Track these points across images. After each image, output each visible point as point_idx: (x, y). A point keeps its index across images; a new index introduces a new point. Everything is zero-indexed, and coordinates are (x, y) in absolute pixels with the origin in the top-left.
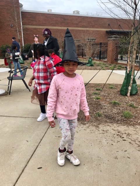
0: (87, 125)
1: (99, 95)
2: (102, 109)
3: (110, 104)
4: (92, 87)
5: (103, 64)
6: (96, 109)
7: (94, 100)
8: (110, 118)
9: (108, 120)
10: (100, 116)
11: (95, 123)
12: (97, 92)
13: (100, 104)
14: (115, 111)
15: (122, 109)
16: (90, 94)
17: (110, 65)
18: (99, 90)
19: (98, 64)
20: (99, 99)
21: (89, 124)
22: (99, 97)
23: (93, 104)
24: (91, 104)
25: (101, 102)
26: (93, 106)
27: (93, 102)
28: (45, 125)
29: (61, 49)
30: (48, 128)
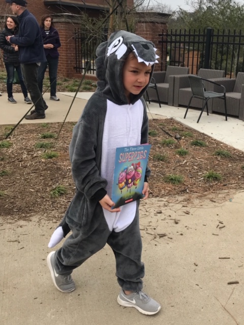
1: (53, 149)
2: (64, 178)
4: (31, 131)
6: (52, 180)
7: (43, 160)
10: (62, 194)
11: (53, 212)
12: (46, 141)
13: (59, 169)
16: (28, 148)
17: (66, 80)
18: (51, 137)
20: (54, 156)
21: (39, 216)
22: (53, 153)
23: (42, 171)
24: (37, 170)
25: (59, 163)
26: (41, 176)
27: (40, 166)
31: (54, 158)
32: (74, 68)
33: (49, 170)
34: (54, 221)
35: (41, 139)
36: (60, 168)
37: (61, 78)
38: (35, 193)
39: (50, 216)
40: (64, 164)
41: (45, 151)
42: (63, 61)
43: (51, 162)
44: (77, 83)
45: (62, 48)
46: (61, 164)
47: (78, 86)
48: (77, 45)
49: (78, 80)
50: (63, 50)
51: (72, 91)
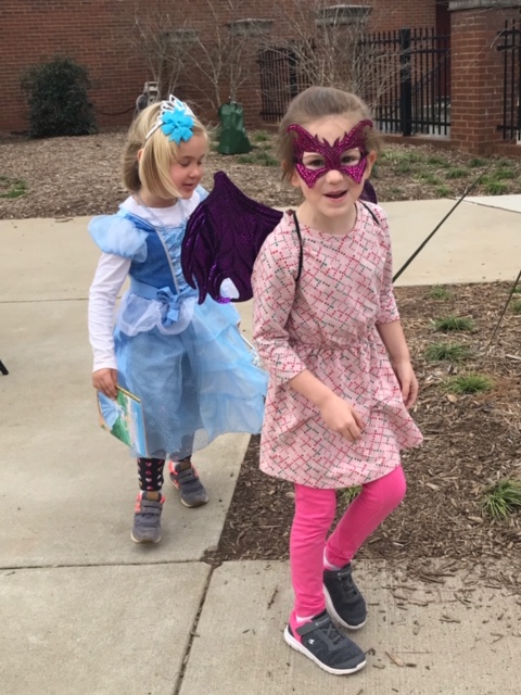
0: (454, 582)
1: (471, 365)
5: (433, 162)
6: (481, 459)
7: (452, 398)
12: (449, 341)
13: (497, 427)
17: (476, 164)
18: (461, 327)
19: (402, 162)
20: (478, 387)
21: (462, 573)
22: (472, 377)
23: (453, 430)
24: (438, 426)
25: (496, 411)
26: (452, 444)
27: (446, 416)
28: (166, 617)
29: (154, 85)
30: (192, 636)
31: (479, 393)
32: (499, 128)
33: (472, 428)
35: (437, 334)
36: (499, 425)
37: (465, 159)
38: (441, 496)
39: (492, 574)
40: (510, 412)
41: (452, 369)
42: (471, 111)
43: (475, 407)
44: (507, 170)
45: (470, 77)
46: (503, 412)
47: (511, 176)
48: (509, 65)
49: (509, 161)
50: (471, 84)
51: (495, 191)
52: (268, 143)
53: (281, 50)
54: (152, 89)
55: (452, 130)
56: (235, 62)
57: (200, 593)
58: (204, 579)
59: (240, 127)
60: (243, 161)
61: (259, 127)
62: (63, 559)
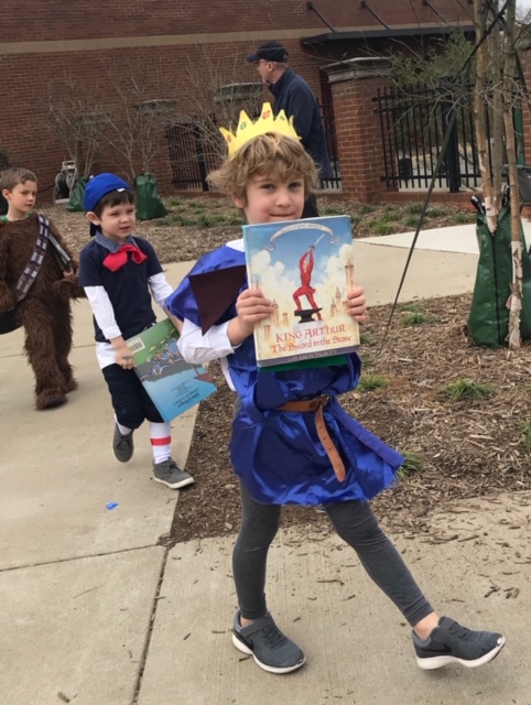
2: (409, 433)
3: (442, 402)
7: (356, 396)
8: (466, 472)
9: (461, 484)
10: (412, 470)
11: (401, 514)
13: (393, 413)
14: (478, 429)
15: (509, 415)
17: (367, 211)
20: (378, 385)
22: (374, 379)
25: (392, 401)
27: (352, 410)
28: (132, 589)
29: (72, 164)
30: (156, 600)
31: (378, 390)
32: (383, 179)
33: (374, 416)
34: (407, 534)
36: (395, 411)
37: (356, 207)
39: (396, 522)
40: (403, 401)
42: (357, 167)
43: (375, 400)
44: (392, 213)
45: (353, 138)
46: (398, 401)
47: (396, 219)
48: (385, 125)
49: (393, 206)
50: (355, 144)
51: (384, 232)
52: (182, 207)
53: (186, 125)
54: (70, 167)
55: (343, 184)
56: (145, 139)
57: (160, 568)
58: (161, 558)
59: (155, 195)
60: (161, 224)
61: (172, 194)
62: (38, 559)
